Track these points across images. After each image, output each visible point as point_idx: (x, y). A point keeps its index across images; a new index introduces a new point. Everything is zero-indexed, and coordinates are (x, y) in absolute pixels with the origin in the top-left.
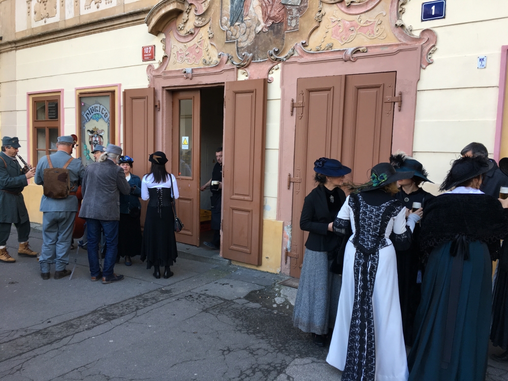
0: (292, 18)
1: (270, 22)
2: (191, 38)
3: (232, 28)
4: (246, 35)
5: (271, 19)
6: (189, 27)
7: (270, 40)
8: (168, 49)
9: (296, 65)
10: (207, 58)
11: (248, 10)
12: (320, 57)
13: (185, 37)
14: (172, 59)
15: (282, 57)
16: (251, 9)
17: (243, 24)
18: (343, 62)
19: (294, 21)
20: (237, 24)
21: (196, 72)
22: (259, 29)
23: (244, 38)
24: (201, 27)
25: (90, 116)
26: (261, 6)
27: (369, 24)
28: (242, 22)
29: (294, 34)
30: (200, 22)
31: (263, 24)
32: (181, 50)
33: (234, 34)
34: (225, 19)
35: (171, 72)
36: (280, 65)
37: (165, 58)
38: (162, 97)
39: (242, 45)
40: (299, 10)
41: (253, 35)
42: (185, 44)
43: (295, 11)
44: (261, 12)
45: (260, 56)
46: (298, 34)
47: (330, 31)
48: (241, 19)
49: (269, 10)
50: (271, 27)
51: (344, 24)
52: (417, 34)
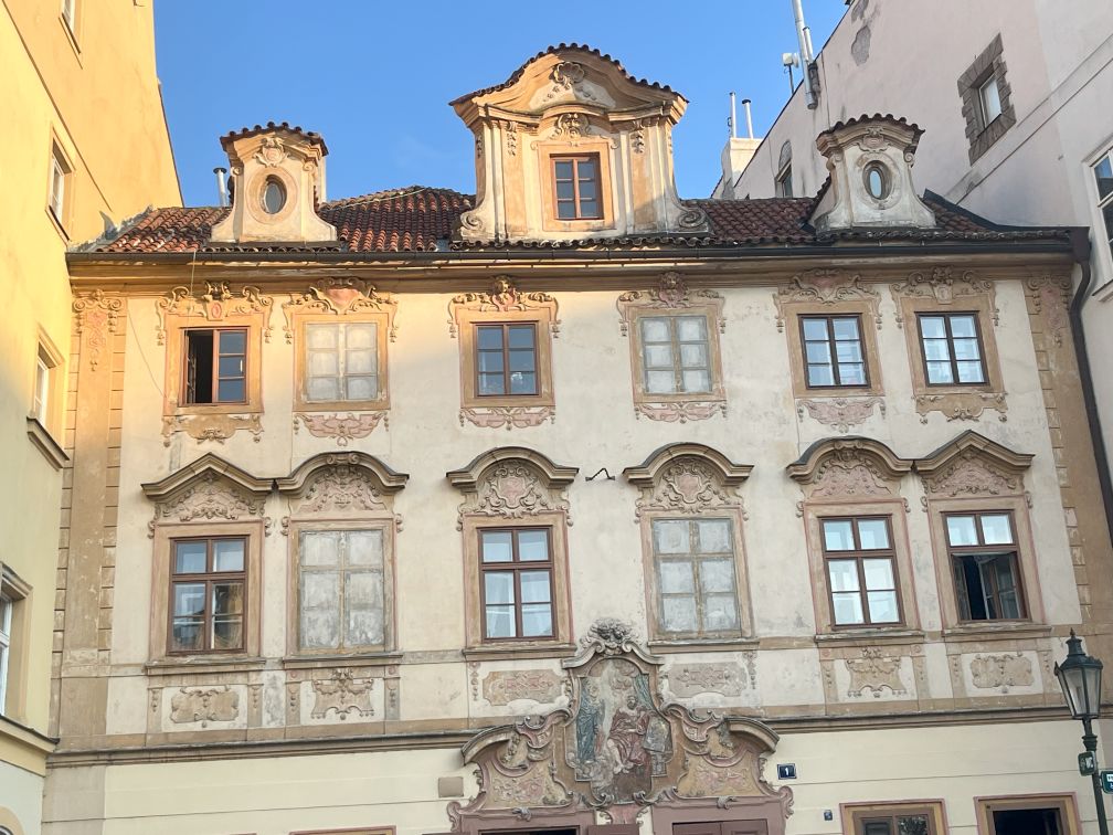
0: (657, 764)
1: (632, 764)
2: (522, 772)
4: (602, 775)
5: (632, 761)
6: (520, 759)
7: (634, 782)
8: (486, 784)
9: (669, 809)
10: (550, 797)
11: (601, 749)
12: (693, 803)
13: (513, 770)
14: (493, 796)
15: (650, 801)
16: (604, 748)
18: (717, 809)
19: (659, 766)
20: (588, 762)
21: (536, 813)
22: (618, 770)
23: (600, 777)
24: (538, 761)
26: (618, 747)
27: (736, 777)
28: (595, 760)
30: (537, 756)
31: (622, 766)
32: (508, 785)
35: (492, 811)
36: (648, 808)
39: (597, 784)
42: (514, 779)
44: (618, 753)
45: (623, 798)
48: (592, 757)
49: (628, 752)
50: (632, 770)
51: (712, 775)
52: (777, 789)
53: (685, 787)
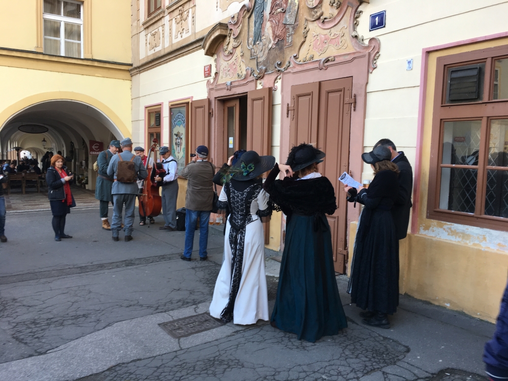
0: (289, 36)
1: (277, 40)
2: (231, 57)
3: (254, 46)
4: (262, 52)
5: (277, 37)
6: (230, 48)
7: (277, 54)
8: (218, 67)
9: (290, 75)
10: (240, 73)
11: (264, 31)
12: (306, 67)
13: (227, 56)
14: (221, 74)
15: (282, 69)
16: (266, 30)
17: (261, 43)
18: (319, 70)
19: (290, 38)
20: (257, 43)
21: (234, 84)
22: (270, 46)
23: (262, 54)
24: (237, 47)
25: (176, 123)
26: (272, 27)
27: (336, 36)
28: (261, 41)
29: (290, 48)
30: (236, 44)
31: (272, 42)
32: (225, 67)
33: (255, 51)
34: (251, 39)
35: (219, 85)
36: (281, 75)
37: (216, 73)
38: (215, 106)
39: (260, 60)
40: (294, 28)
41: (267, 51)
42: (228, 62)
43: (291, 29)
44: (271, 32)
45: (271, 69)
46: (293, 48)
47: (312, 44)
48: (260, 38)
49: (276, 29)
50: (277, 44)
51: (321, 38)
52: (366, 43)
53: (303, 54)
